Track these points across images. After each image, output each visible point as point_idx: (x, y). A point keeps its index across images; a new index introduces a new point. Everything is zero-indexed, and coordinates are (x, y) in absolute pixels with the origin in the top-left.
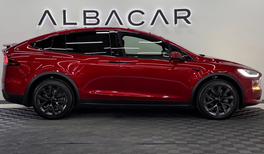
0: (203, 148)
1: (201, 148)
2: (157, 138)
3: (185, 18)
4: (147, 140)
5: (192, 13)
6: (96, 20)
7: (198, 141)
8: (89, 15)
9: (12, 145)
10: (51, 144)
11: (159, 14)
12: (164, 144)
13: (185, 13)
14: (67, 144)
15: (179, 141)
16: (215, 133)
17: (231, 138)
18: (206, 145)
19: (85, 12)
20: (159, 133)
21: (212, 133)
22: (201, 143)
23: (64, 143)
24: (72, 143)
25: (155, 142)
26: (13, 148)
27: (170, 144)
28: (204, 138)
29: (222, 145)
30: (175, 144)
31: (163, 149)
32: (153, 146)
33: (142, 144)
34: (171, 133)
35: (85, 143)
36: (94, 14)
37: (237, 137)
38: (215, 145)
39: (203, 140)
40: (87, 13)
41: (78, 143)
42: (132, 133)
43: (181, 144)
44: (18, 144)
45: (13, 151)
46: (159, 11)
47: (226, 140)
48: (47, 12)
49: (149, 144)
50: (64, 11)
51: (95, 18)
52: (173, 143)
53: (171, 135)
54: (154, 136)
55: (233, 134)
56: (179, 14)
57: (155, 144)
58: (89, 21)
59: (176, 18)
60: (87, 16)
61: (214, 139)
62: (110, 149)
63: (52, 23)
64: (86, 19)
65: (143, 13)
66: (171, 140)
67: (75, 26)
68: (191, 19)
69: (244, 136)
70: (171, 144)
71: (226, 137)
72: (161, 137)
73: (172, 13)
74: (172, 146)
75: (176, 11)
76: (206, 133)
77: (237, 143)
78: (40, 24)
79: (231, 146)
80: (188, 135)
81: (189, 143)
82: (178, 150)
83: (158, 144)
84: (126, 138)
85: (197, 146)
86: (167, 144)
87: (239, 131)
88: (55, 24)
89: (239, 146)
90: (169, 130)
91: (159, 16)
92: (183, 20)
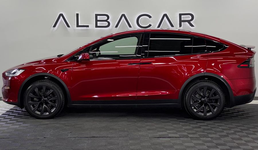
0: (215, 141)
1: (213, 141)
2: (171, 132)
3: (189, 22)
4: (163, 133)
5: (195, 17)
6: (107, 23)
7: (209, 135)
8: (100, 18)
9: (38, 139)
10: (75, 137)
11: (165, 18)
12: (179, 137)
13: (189, 17)
14: (89, 137)
15: (192, 135)
16: (223, 128)
17: (239, 132)
18: (217, 139)
19: (97, 15)
20: (172, 127)
21: (220, 127)
22: (212, 137)
23: (86, 136)
24: (94, 137)
25: (170, 135)
26: (41, 141)
27: (183, 137)
28: (213, 132)
29: (232, 138)
30: (189, 137)
31: (178, 142)
32: (169, 139)
33: (158, 138)
34: (183, 127)
35: (106, 136)
36: (105, 18)
37: (243, 131)
38: (225, 138)
39: (214, 134)
40: (98, 17)
41: (99, 137)
42: (147, 127)
43: (194, 137)
44: (45, 138)
45: (42, 144)
46: (165, 15)
47: (234, 134)
48: (61, 15)
49: (165, 138)
50: (77, 15)
51: (106, 21)
52: (187, 136)
53: (183, 129)
54: (168, 130)
55: (240, 129)
56: (184, 18)
57: (170, 137)
58: (100, 24)
59: (181, 21)
60: (98, 19)
61: (224, 133)
62: (130, 142)
63: (65, 26)
64: (98, 22)
65: (150, 17)
66: (184, 134)
67: (88, 28)
68: (194, 22)
69: (250, 130)
70: (185, 137)
71: (234, 131)
72: (175, 131)
73: (177, 17)
74: (185, 139)
75: (180, 15)
76: (215, 128)
77: (244, 136)
78: (55, 26)
79: (240, 139)
80: (199, 129)
81: (201, 136)
82: (192, 143)
83: (173, 137)
84: (142, 132)
85: (209, 139)
86: (181, 137)
87: (244, 126)
88: (68, 26)
89: (246, 139)
90: (180, 124)
91: (165, 20)
92: (187, 23)
